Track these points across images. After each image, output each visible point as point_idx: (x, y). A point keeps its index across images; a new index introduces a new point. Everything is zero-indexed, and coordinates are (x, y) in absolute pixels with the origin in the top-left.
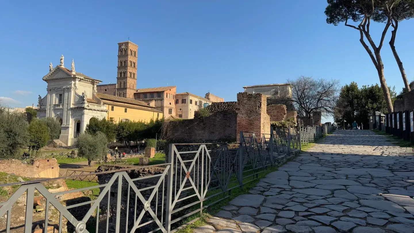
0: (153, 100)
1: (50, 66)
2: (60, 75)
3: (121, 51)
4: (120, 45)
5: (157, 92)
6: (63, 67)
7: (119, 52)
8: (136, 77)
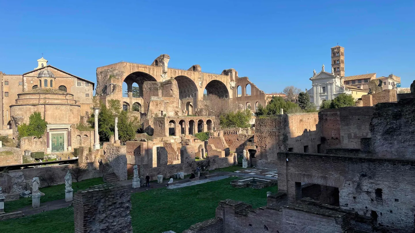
0: (361, 84)
1: (314, 72)
2: (323, 76)
3: (334, 54)
4: (333, 50)
5: (364, 79)
6: (324, 71)
7: (332, 54)
8: (344, 70)
